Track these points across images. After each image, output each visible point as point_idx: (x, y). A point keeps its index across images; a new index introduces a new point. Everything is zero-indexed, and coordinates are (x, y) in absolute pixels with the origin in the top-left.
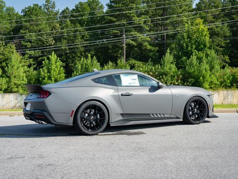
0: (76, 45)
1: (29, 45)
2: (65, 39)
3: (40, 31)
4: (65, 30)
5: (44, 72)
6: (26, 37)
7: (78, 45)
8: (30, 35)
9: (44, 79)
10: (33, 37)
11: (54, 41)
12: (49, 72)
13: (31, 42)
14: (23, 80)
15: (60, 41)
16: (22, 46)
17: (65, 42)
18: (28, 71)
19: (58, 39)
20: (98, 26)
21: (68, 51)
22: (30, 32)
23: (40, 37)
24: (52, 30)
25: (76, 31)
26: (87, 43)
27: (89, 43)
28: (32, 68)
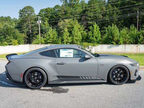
0: (113, 18)
1: (90, 19)
2: (108, 15)
3: (95, 11)
4: (108, 10)
5: (90, 33)
6: (88, 15)
7: (114, 17)
8: (90, 14)
9: (90, 37)
10: (92, 15)
11: (102, 16)
12: (93, 33)
13: (90, 17)
14: (80, 37)
15: (105, 16)
16: (87, 19)
17: (108, 16)
18: (83, 33)
19: (104, 15)
20: (126, 6)
21: (109, 21)
22: (90, 12)
23: (95, 15)
24: (101, 10)
25: (113, 10)
26: (119, 17)
27: (121, 16)
28: (85, 31)
